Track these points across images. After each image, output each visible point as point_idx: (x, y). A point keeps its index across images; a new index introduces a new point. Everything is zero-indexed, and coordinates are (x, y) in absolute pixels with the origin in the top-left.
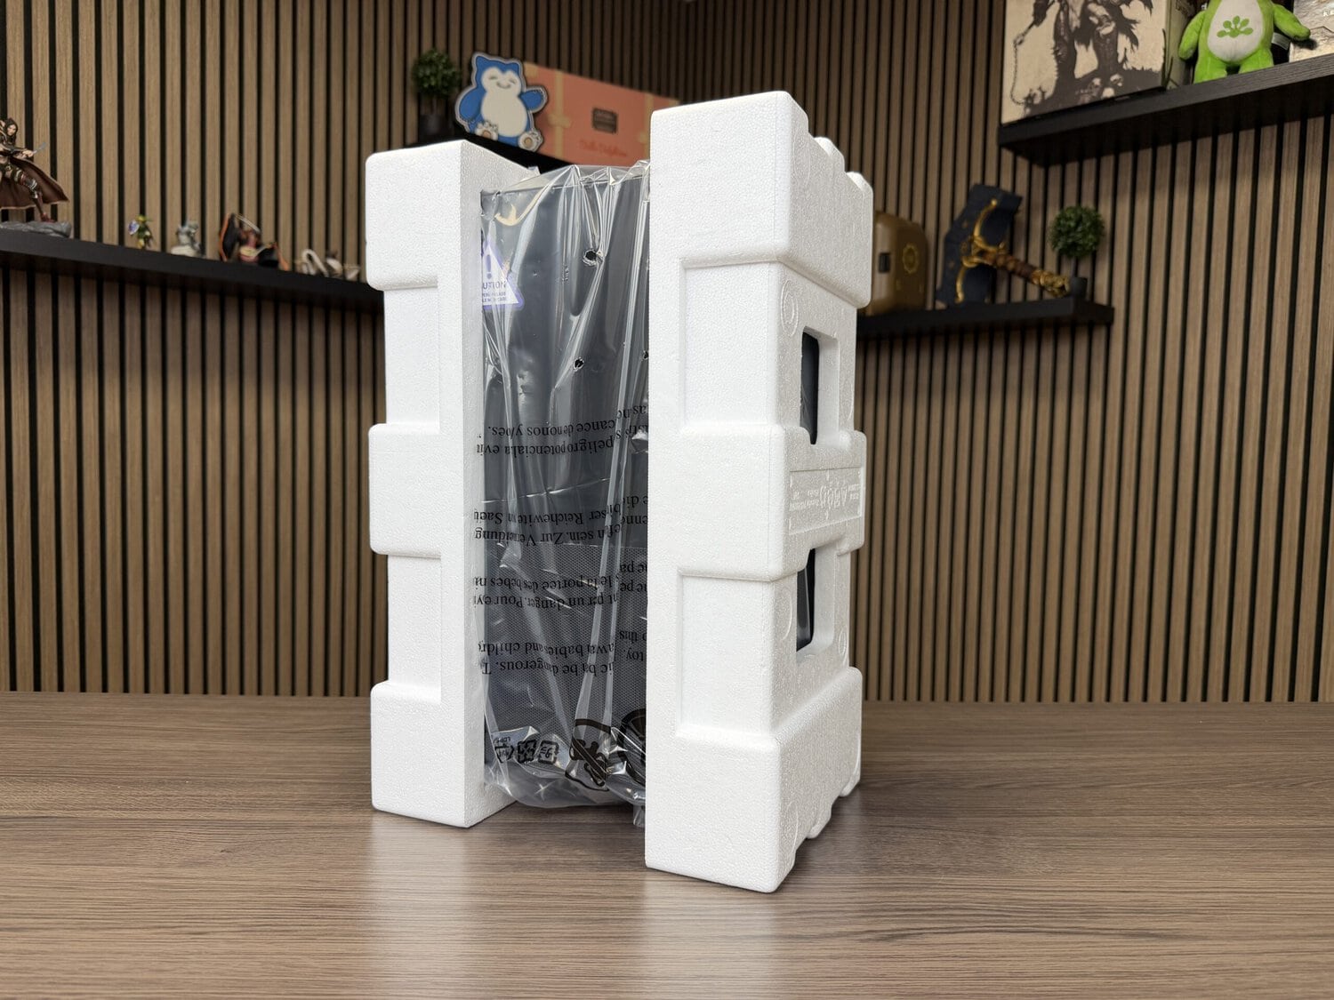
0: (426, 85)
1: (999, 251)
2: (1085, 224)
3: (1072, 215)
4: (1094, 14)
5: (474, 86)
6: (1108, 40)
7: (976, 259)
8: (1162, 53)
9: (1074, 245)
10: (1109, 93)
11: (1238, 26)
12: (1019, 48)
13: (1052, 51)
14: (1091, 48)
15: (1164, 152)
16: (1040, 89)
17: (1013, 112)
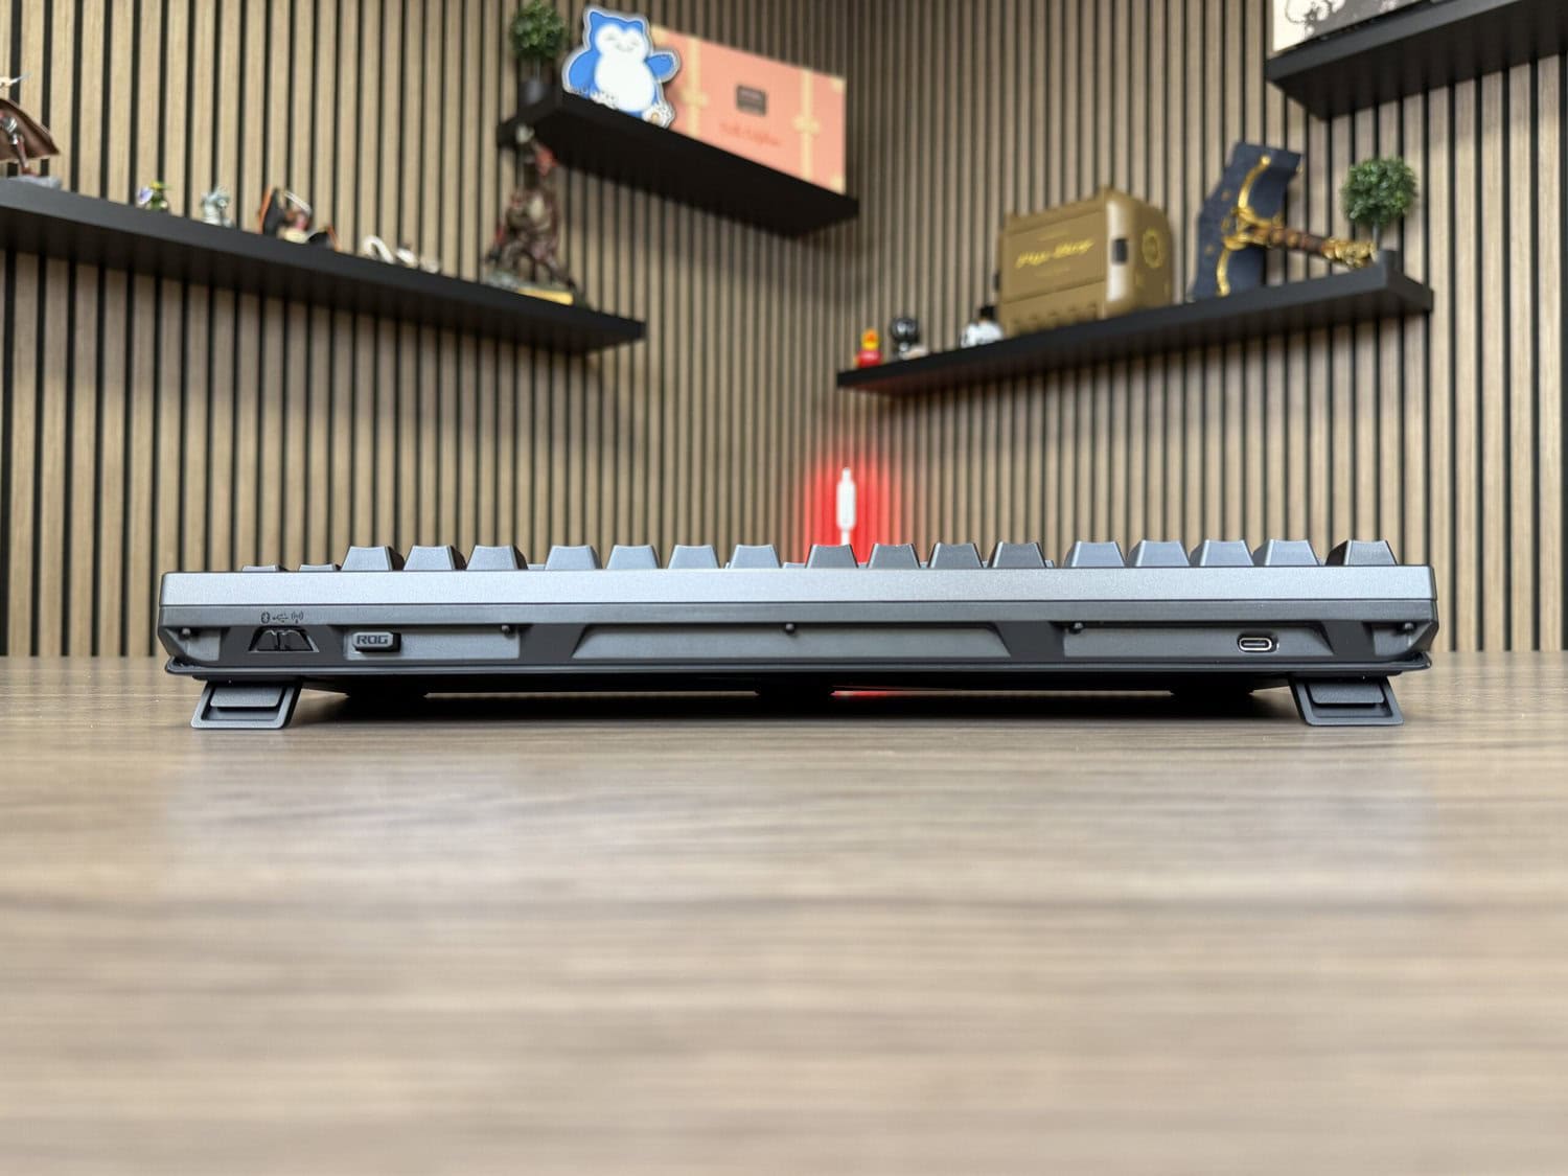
0: (526, 45)
1: (1272, 225)
2: (1391, 178)
3: (1374, 168)
5: (586, 48)
7: (1243, 238)
9: (1376, 209)
15: (1493, 84)
16: (1325, 1)
17: (1288, 33)
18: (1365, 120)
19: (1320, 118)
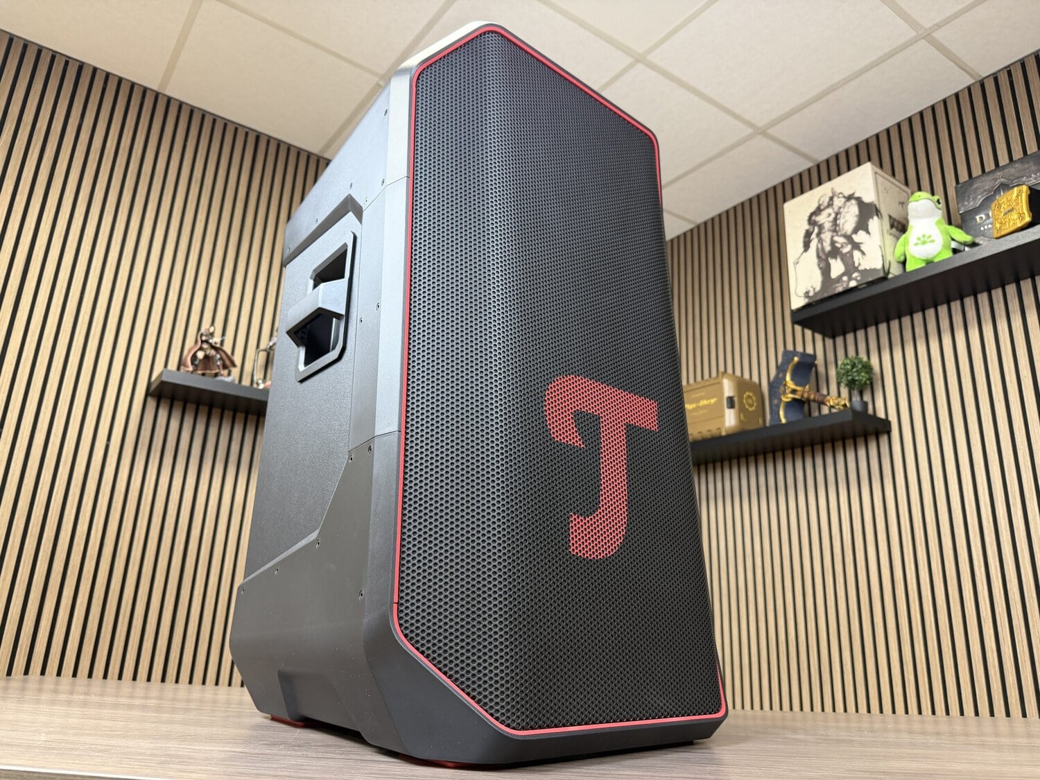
1: (807, 390)
2: (857, 367)
4: (837, 242)
6: (848, 255)
7: (791, 396)
8: (881, 258)
9: (853, 381)
10: (853, 284)
11: (925, 239)
12: (798, 266)
13: (816, 265)
14: (839, 260)
15: (906, 321)
16: (812, 287)
17: (797, 302)
18: (850, 337)
19: (830, 337)
